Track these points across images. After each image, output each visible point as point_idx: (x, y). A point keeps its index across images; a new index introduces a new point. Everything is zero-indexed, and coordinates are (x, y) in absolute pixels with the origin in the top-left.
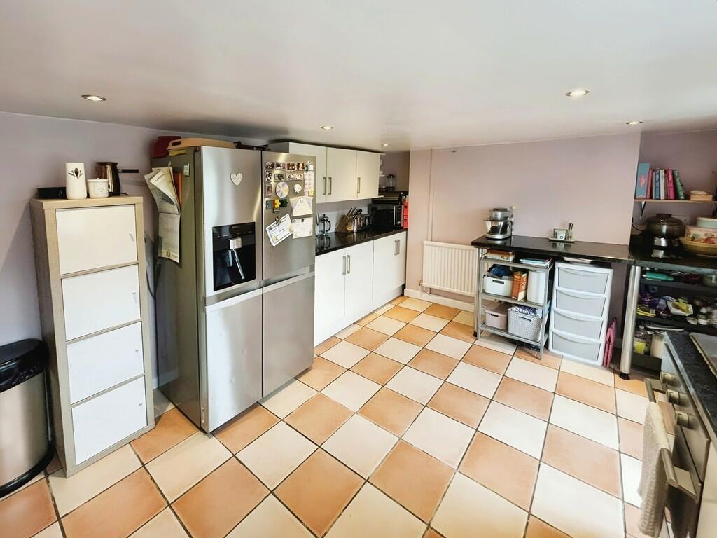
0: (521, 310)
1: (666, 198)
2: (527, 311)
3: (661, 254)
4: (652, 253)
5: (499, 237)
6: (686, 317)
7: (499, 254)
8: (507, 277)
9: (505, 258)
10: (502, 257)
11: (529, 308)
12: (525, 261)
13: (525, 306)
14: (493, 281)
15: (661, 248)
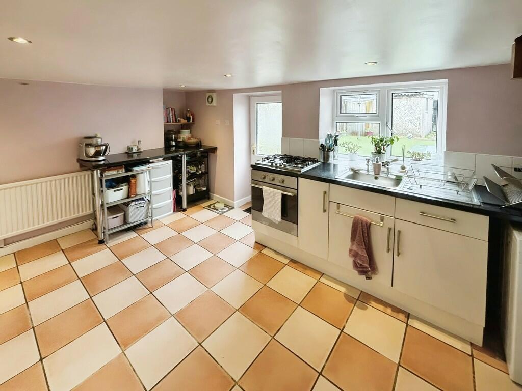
0: (137, 202)
1: (173, 122)
2: (140, 202)
3: (174, 148)
4: (170, 149)
5: (102, 158)
6: (195, 172)
7: (115, 169)
8: (124, 184)
9: (120, 171)
10: (118, 171)
11: (140, 199)
12: (135, 169)
13: (137, 199)
14: (115, 191)
15: (173, 146)
